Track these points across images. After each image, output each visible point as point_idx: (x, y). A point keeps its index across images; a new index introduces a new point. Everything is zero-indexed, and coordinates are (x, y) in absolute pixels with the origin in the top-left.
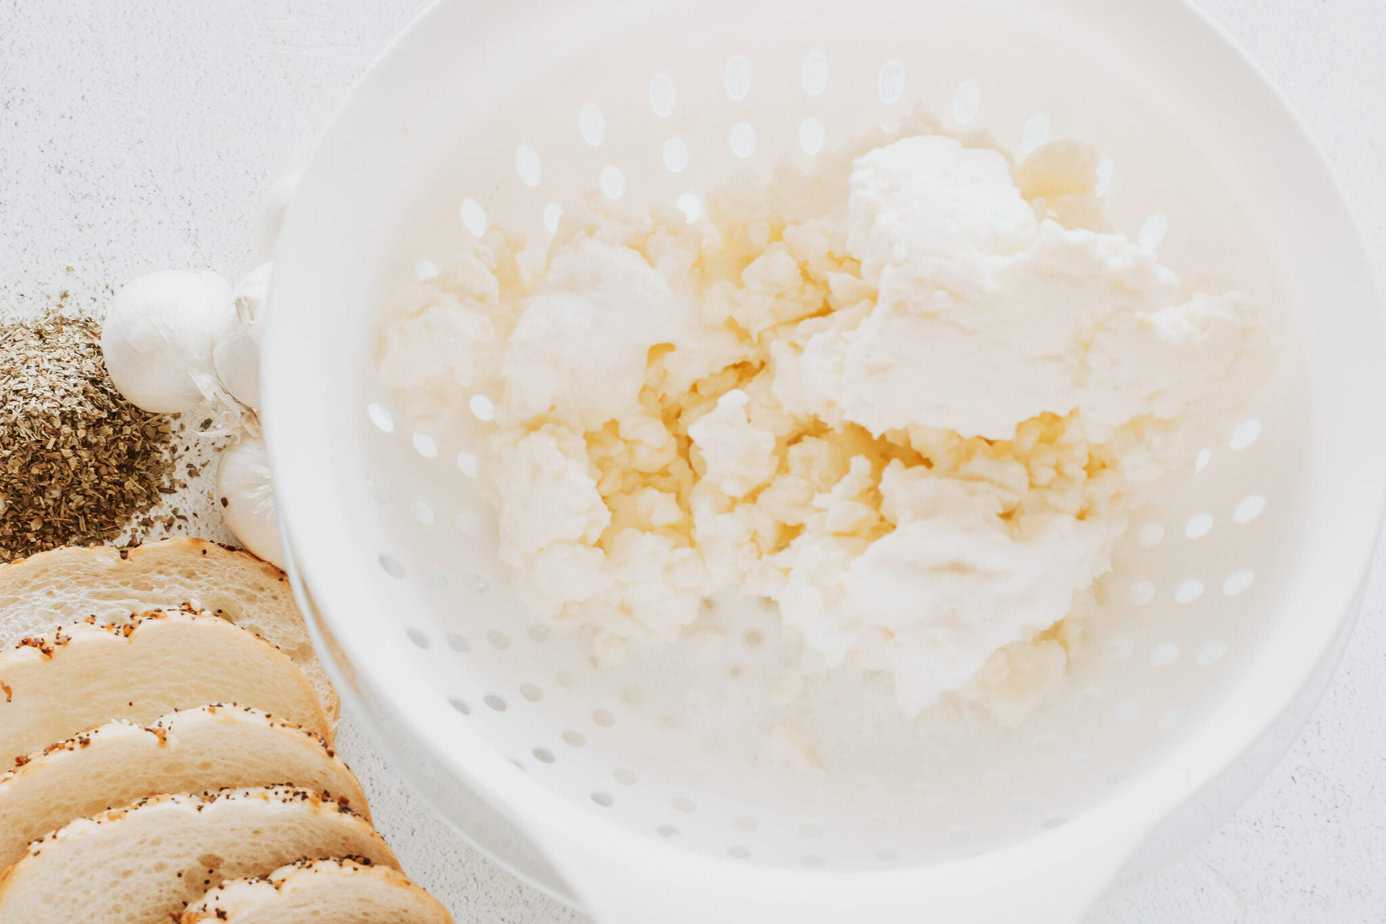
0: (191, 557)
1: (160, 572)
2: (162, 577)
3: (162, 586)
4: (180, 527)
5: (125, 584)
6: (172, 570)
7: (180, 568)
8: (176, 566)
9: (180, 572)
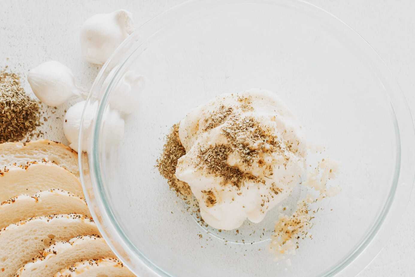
0: (45, 145)
1: (36, 150)
2: (37, 151)
3: (36, 154)
4: (41, 136)
5: (25, 153)
6: (39, 149)
7: (42, 149)
8: (41, 148)
9: (42, 150)
